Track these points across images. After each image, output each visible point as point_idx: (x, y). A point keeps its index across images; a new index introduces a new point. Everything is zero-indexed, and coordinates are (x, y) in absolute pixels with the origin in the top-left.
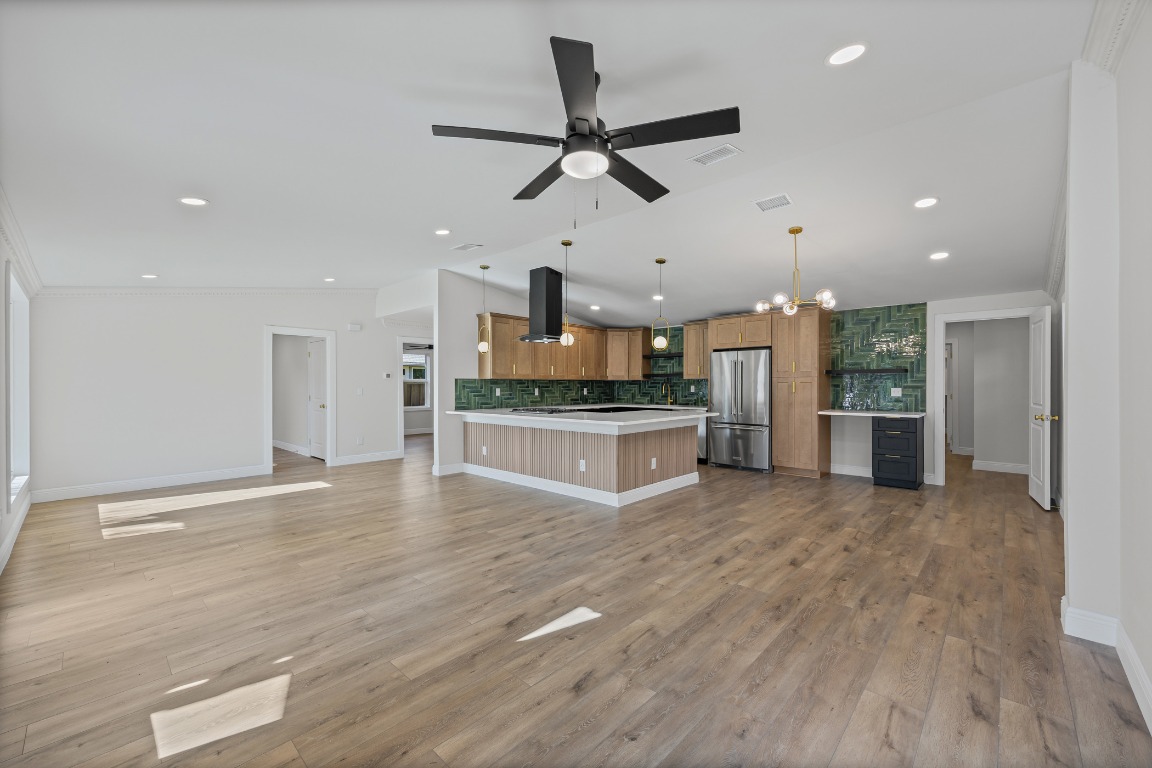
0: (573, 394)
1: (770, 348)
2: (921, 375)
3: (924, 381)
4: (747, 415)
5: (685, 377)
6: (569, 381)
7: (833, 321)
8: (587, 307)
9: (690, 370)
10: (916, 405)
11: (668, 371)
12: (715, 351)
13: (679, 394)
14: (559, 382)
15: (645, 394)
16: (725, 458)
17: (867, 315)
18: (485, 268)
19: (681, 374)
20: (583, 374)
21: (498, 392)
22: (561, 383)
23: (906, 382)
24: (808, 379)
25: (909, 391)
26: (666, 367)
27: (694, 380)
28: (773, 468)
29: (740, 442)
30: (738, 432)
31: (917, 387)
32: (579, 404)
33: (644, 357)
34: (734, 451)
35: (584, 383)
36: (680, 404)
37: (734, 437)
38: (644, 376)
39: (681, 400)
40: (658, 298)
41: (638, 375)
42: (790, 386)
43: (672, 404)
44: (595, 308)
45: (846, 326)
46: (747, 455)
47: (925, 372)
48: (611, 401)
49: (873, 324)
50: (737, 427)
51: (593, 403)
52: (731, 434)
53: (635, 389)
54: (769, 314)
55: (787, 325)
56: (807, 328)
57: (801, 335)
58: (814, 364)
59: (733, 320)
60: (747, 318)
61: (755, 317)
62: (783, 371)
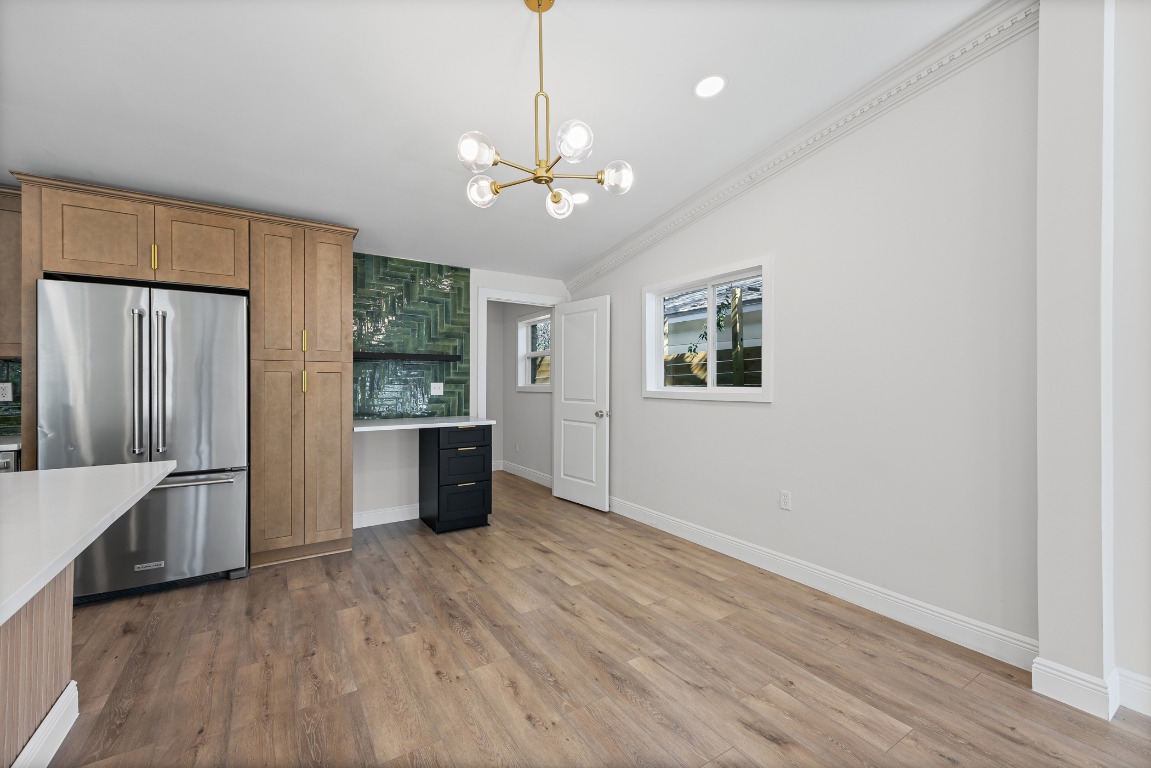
1: (245, 293)
2: (467, 365)
3: (467, 373)
10: (460, 406)
12: (48, 276)
17: (397, 269)
23: (449, 374)
24: (335, 367)
25: (452, 388)
28: (252, 559)
31: (461, 382)
42: (295, 380)
45: (367, 281)
47: (468, 361)
49: (408, 285)
54: (242, 217)
55: (288, 251)
56: (331, 266)
57: (320, 277)
58: (346, 338)
59: (126, 206)
60: (178, 212)
61: (204, 215)
62: (277, 347)
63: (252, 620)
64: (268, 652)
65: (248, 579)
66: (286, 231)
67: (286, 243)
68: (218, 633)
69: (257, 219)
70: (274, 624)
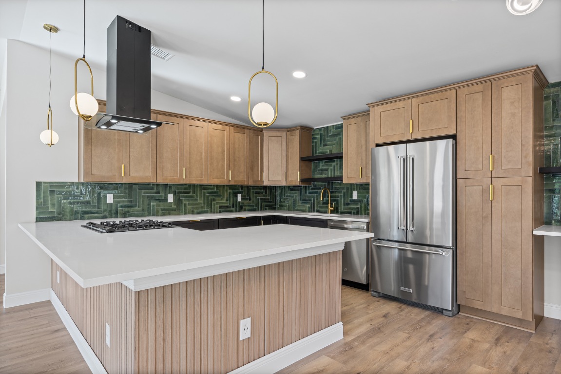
0: (223, 201)
1: (454, 137)
4: (421, 232)
5: (345, 181)
6: (217, 186)
7: (547, 98)
8: (227, 98)
9: (351, 173)
11: (330, 174)
12: (378, 145)
13: (341, 201)
14: (203, 187)
15: (305, 201)
16: (392, 288)
18: (52, 29)
19: (340, 178)
20: (230, 178)
21: (110, 199)
22: (204, 189)
24: (516, 181)
26: (327, 170)
27: (357, 185)
28: (458, 308)
29: (411, 267)
30: (409, 255)
32: (231, 211)
33: (302, 159)
34: (403, 278)
35: (235, 189)
36: (341, 213)
37: (403, 261)
38: (302, 180)
39: (342, 208)
40: (299, 75)
41: (295, 179)
42: (485, 191)
43: (332, 212)
44: (236, 99)
46: (421, 287)
48: (273, 208)
50: (408, 247)
51: (249, 210)
52: (400, 256)
53: (296, 195)
54: (452, 89)
55: (480, 101)
56: (512, 103)
57: (504, 114)
58: (526, 157)
59: (400, 104)
60: (421, 98)
61: (433, 96)
62: (473, 169)
63: (428, 340)
64: (416, 361)
65: (452, 319)
66: (479, 87)
67: (479, 96)
68: (409, 338)
69: (460, 87)
70: (434, 349)
